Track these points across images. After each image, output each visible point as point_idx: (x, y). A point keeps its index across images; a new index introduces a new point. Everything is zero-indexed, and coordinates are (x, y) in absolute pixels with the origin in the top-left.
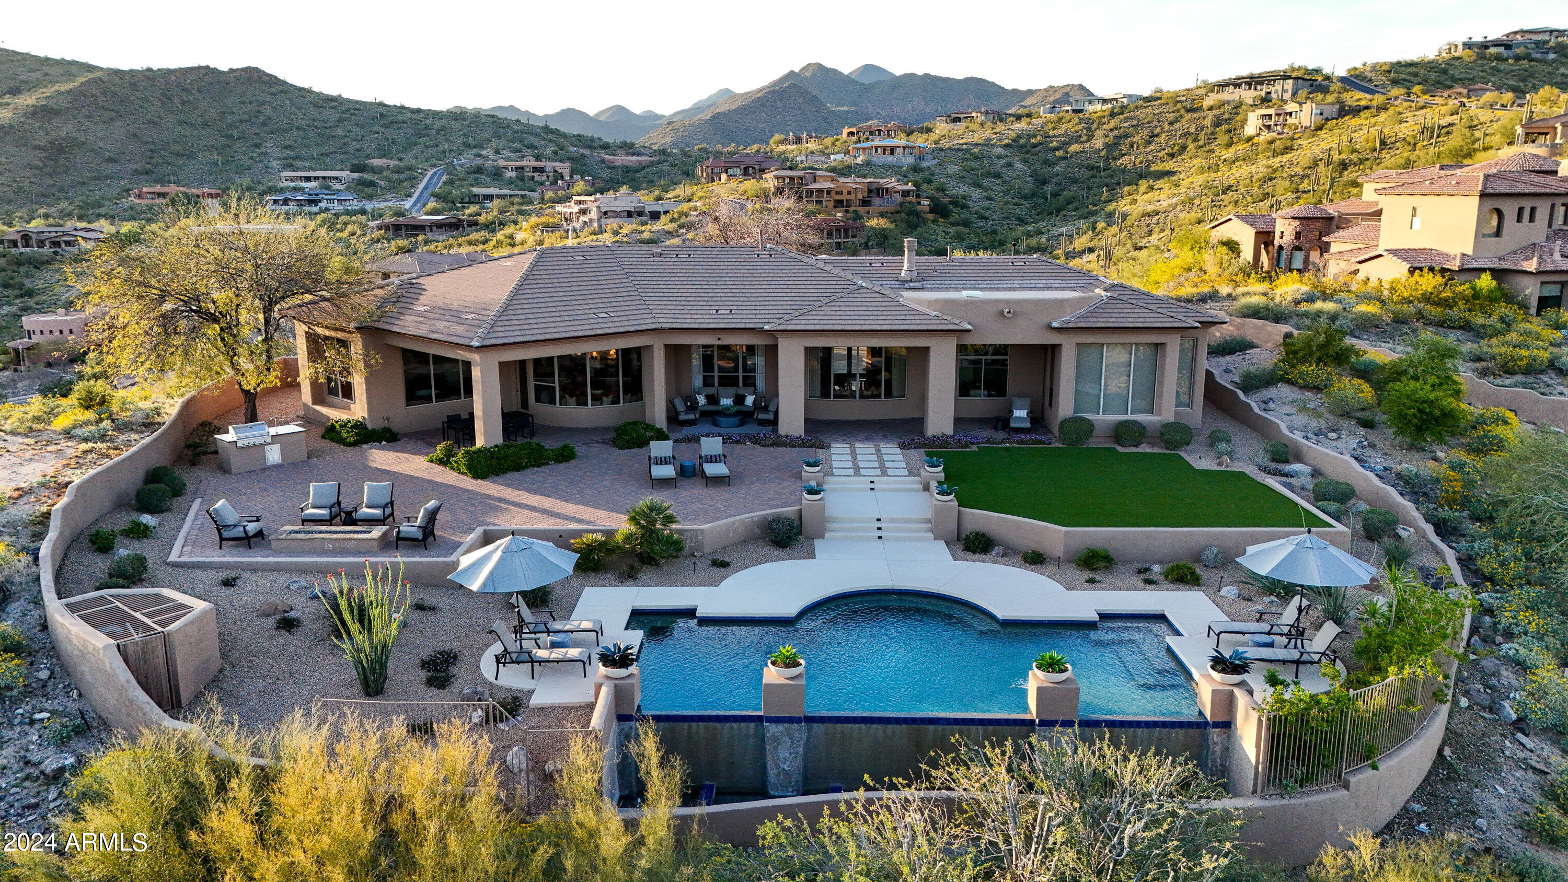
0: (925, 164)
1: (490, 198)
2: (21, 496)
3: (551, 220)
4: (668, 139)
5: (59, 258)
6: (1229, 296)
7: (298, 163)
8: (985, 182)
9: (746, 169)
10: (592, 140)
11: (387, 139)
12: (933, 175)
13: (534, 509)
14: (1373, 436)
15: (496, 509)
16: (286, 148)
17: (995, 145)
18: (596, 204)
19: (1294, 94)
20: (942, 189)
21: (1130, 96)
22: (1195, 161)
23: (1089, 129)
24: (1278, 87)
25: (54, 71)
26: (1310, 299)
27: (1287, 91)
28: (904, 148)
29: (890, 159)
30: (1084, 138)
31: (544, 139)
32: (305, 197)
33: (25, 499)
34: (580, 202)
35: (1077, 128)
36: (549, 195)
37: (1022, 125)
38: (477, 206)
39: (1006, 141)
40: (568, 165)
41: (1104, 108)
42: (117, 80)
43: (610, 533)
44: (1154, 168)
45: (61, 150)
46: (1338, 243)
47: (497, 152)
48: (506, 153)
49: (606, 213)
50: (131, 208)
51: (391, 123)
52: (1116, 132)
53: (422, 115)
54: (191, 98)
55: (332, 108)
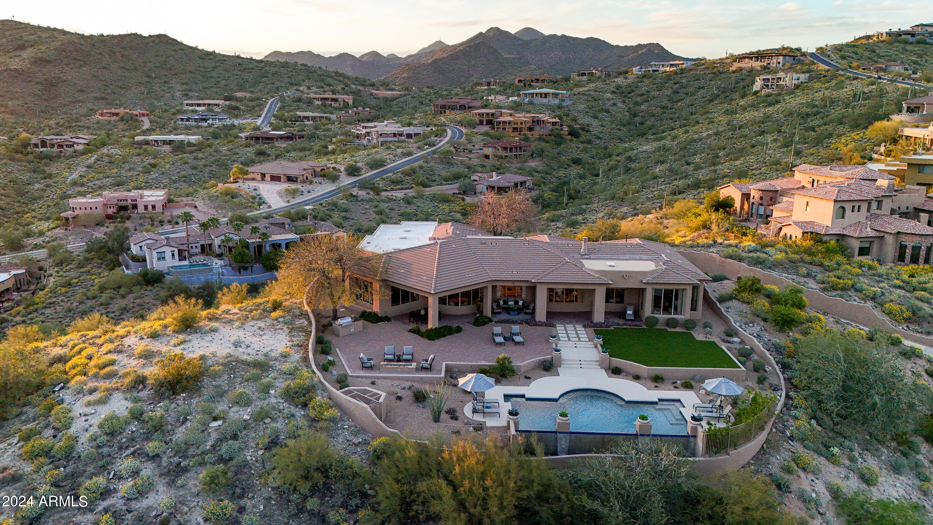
0: (565, 104)
1: (307, 118)
3: (350, 138)
5: (62, 154)
6: (721, 244)
7: (191, 94)
8: (600, 115)
9: (460, 106)
10: (364, 80)
11: (243, 79)
12: (569, 110)
14: (767, 326)
16: (183, 84)
17: (606, 92)
18: (375, 128)
19: (784, 66)
20: (575, 120)
22: (723, 106)
23: (662, 83)
24: (774, 60)
25: (44, 35)
27: (779, 64)
28: (553, 93)
29: (544, 100)
30: (659, 88)
31: (336, 80)
32: (200, 117)
34: (365, 127)
35: (655, 82)
37: (622, 79)
39: (613, 89)
40: (351, 96)
41: (671, 69)
42: (83, 42)
45: (52, 85)
47: (309, 88)
48: (314, 89)
49: (381, 135)
50: (98, 123)
51: (245, 69)
52: (678, 86)
53: (263, 64)
54: (126, 53)
55: (210, 59)
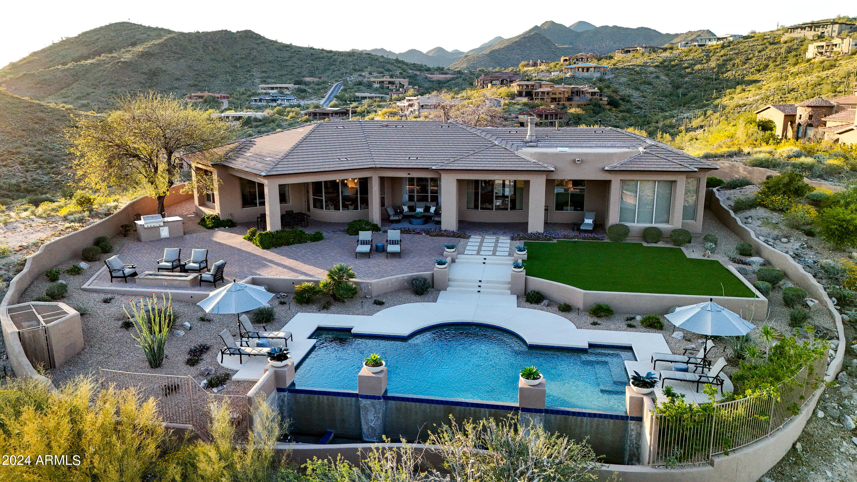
0: (606, 77)
1: (365, 98)
2: (21, 250)
3: (394, 110)
4: (465, 65)
6: (749, 153)
7: (269, 80)
8: (642, 88)
9: (502, 81)
10: (421, 66)
11: (314, 67)
12: (611, 83)
13: (285, 267)
14: (813, 242)
15: (265, 266)
16: (263, 72)
17: (649, 66)
18: (418, 101)
19: (839, 33)
20: (615, 91)
21: (735, 36)
22: (773, 74)
23: (707, 56)
24: (829, 29)
25: (153, 34)
26: (798, 155)
27: (835, 31)
28: (595, 68)
29: (586, 74)
30: (704, 61)
31: (395, 66)
32: (271, 98)
33: (21, 252)
34: (409, 100)
35: (700, 55)
36: (394, 96)
37: (667, 54)
38: (357, 103)
39: (656, 64)
40: (407, 80)
41: (718, 43)
42: (182, 38)
43: (317, 282)
44: (746, 78)
45: (154, 74)
46: (831, 121)
47: (370, 73)
48: (375, 74)
49: (422, 106)
51: (316, 58)
52: (724, 58)
53: (332, 54)
54: (217, 47)
55: (287, 51)
